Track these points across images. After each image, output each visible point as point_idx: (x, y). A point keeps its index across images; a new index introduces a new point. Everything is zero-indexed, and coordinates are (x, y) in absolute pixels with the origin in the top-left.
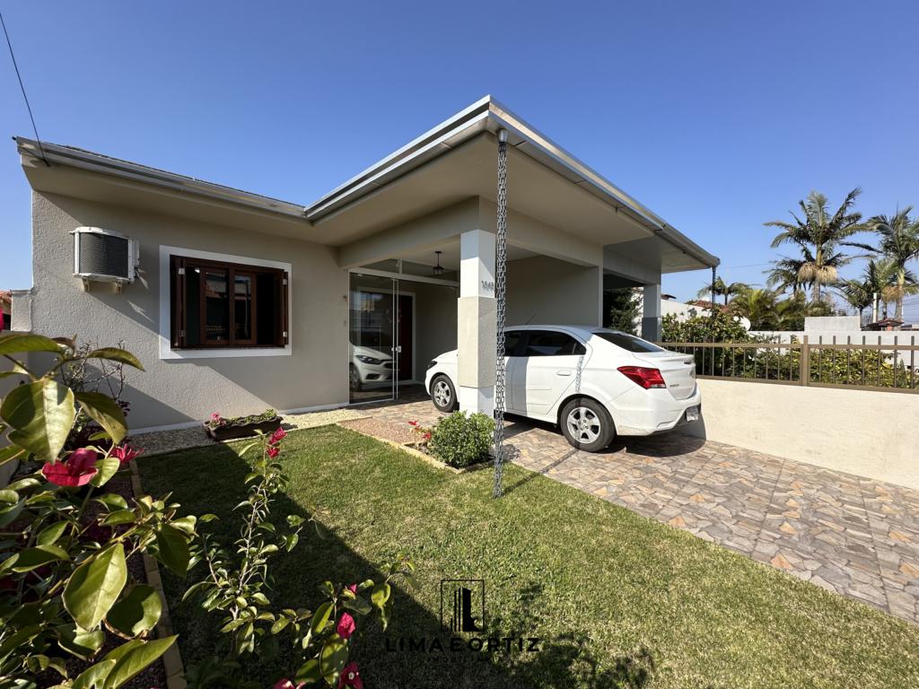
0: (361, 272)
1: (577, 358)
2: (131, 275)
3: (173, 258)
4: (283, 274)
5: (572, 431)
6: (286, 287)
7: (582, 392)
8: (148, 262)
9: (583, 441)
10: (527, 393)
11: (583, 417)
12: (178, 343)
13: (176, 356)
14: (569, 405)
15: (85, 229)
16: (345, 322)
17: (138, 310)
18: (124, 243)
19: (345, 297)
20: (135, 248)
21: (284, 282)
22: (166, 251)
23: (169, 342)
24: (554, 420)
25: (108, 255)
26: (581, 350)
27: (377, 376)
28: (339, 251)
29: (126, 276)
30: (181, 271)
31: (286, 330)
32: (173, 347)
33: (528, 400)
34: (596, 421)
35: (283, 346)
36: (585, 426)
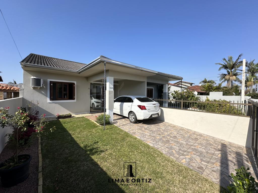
0: (93, 82)
1: (131, 103)
2: (41, 86)
3: (50, 82)
4: (74, 84)
5: (130, 119)
6: (74, 87)
7: (132, 111)
8: (45, 82)
9: (132, 121)
10: (123, 110)
11: (132, 116)
12: (51, 99)
13: (51, 102)
14: (130, 113)
15: (33, 77)
16: (89, 94)
17: (43, 92)
18: (40, 80)
19: (89, 88)
20: (42, 81)
21: (74, 86)
22: (49, 80)
23: (49, 99)
24: (127, 116)
25: (37, 82)
26: (133, 102)
27: (99, 106)
28: (87, 78)
29: (40, 86)
30: (52, 85)
31: (75, 96)
32: (50, 100)
33: (124, 112)
34: (134, 117)
35: (74, 100)
36: (132, 118)
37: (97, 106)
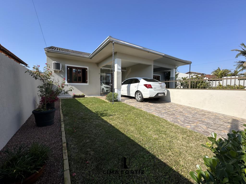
0: (103, 68)
1: (138, 83)
2: (61, 69)
3: (67, 66)
4: (87, 69)
6: (87, 71)
7: (138, 90)
8: (63, 67)
9: (138, 100)
10: (130, 91)
11: (138, 95)
12: (68, 82)
13: (68, 84)
14: (137, 92)
15: (54, 62)
16: (99, 79)
17: (62, 76)
18: (59, 64)
19: (99, 73)
20: (61, 65)
24: (134, 96)
25: (57, 66)
26: (139, 82)
28: (98, 64)
29: (60, 69)
30: (69, 69)
31: (87, 80)
33: (131, 93)
34: (140, 96)
35: (87, 83)
36: (138, 98)
37: (107, 91)
